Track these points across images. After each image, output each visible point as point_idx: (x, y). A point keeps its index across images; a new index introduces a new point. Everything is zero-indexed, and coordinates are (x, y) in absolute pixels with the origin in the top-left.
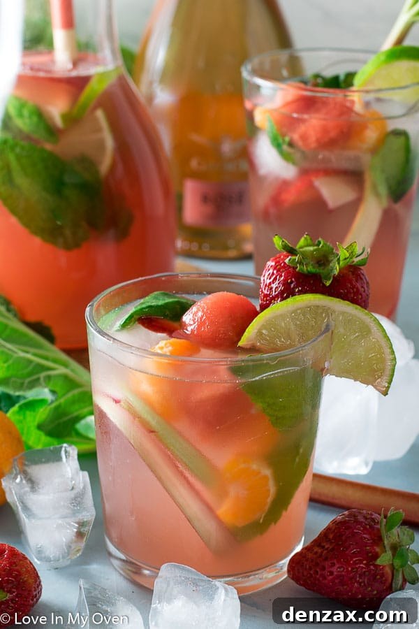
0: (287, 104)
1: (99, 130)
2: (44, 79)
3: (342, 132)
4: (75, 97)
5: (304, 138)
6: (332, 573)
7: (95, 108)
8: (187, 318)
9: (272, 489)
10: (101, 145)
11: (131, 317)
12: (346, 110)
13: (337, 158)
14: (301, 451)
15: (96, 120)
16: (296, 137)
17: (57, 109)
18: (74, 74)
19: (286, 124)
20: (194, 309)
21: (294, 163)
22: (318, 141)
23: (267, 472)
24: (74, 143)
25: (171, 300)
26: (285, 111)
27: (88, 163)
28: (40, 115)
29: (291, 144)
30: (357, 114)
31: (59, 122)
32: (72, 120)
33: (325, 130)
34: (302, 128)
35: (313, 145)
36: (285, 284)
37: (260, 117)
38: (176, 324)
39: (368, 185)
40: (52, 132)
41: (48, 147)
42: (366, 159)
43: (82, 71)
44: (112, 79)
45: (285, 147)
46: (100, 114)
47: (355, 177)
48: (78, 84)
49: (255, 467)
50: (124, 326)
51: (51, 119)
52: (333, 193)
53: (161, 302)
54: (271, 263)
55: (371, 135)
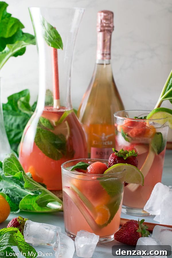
0: (126, 124)
1: (66, 127)
2: (51, 112)
3: (143, 132)
4: (59, 118)
5: (132, 133)
6: (125, 234)
7: (65, 121)
8: (88, 168)
9: (109, 214)
10: (66, 131)
11: (73, 168)
12: (144, 125)
13: (141, 140)
14: (117, 203)
15: (65, 124)
16: (129, 133)
17: (54, 121)
18: (59, 111)
19: (127, 130)
20: (90, 166)
21: (129, 141)
22: (136, 134)
23: (107, 210)
24: (59, 130)
25: (84, 164)
26: (126, 126)
27: (63, 136)
28: (49, 122)
29: (128, 136)
30: (147, 127)
31: (54, 124)
32: (59, 124)
33: (138, 131)
34: (131, 131)
35: (134, 136)
36: (114, 160)
37: (119, 128)
38: (85, 171)
39: (150, 148)
40: (53, 127)
41: (51, 131)
42: (150, 140)
43: (62, 110)
44: (70, 113)
45: (126, 136)
46: (66, 122)
47: (146, 146)
48: (60, 114)
49: (104, 208)
50: (71, 170)
51: (53, 123)
52: (139, 150)
53: (81, 165)
54: (112, 155)
55: (151, 133)
